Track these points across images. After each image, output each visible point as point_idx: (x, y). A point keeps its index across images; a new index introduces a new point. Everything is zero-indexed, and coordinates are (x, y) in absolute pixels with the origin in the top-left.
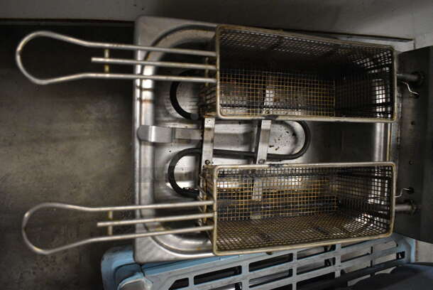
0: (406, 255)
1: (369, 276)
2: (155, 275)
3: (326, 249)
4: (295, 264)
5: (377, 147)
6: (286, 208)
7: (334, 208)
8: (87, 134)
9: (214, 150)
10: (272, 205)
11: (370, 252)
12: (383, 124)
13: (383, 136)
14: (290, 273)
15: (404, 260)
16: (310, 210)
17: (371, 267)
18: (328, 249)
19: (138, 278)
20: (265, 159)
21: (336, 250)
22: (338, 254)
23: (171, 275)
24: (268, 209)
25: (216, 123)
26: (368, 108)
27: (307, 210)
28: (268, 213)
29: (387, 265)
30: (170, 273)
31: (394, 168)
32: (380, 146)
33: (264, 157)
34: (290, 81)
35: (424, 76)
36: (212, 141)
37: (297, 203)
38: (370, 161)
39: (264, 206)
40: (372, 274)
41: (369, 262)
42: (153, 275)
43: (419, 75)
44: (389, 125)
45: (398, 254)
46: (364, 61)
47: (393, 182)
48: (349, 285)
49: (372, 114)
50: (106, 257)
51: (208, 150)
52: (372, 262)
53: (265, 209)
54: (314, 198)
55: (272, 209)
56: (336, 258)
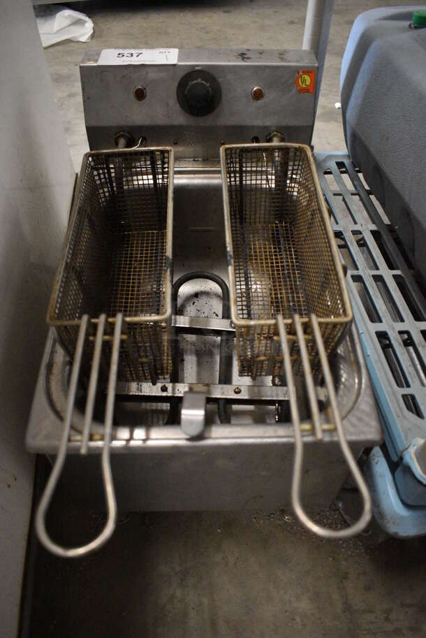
0: (340, 160)
1: (372, 197)
2: (402, 434)
3: (344, 246)
4: (366, 273)
5: (206, 181)
6: (289, 277)
7: (286, 227)
8: (205, 601)
9: (219, 383)
10: (287, 293)
11: (341, 197)
12: (175, 176)
13: (192, 176)
14: (379, 279)
15: (347, 162)
16: (291, 251)
17: (358, 194)
18: (343, 243)
19: (411, 459)
20: (230, 321)
21: (341, 229)
22: (346, 226)
23: (400, 414)
24: (293, 297)
25: (182, 382)
26: (159, 192)
27: (291, 255)
28: (298, 297)
29: (354, 179)
30: (398, 416)
31: (227, 146)
32: (205, 178)
33: (226, 322)
34: (124, 279)
35: (120, 132)
36: (208, 385)
37: (282, 266)
38: (221, 190)
39: (289, 302)
40: (369, 193)
41: (354, 197)
42: (403, 438)
43: (119, 137)
44: (176, 169)
45: (342, 172)
46: (102, 195)
47: (244, 147)
48: (389, 223)
49: (165, 188)
50: (392, 529)
51: (219, 390)
52: (353, 194)
53: (293, 301)
54: (275, 248)
55: (292, 293)
56: (352, 229)
